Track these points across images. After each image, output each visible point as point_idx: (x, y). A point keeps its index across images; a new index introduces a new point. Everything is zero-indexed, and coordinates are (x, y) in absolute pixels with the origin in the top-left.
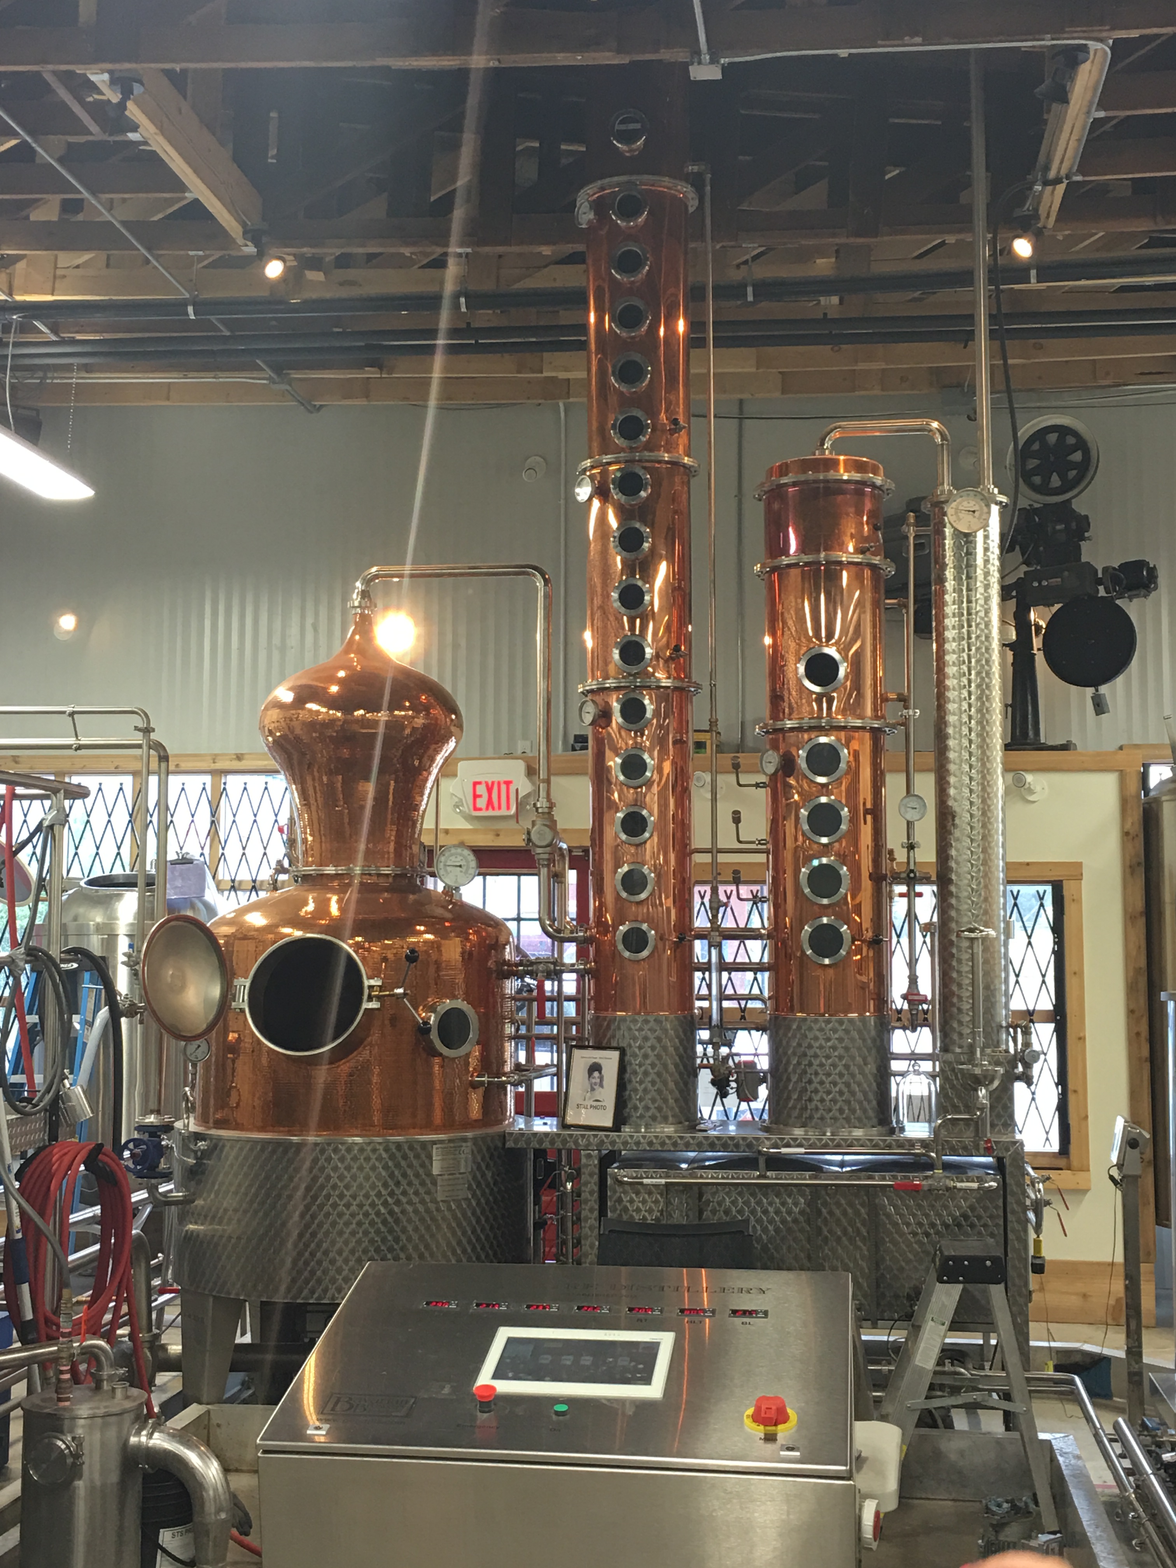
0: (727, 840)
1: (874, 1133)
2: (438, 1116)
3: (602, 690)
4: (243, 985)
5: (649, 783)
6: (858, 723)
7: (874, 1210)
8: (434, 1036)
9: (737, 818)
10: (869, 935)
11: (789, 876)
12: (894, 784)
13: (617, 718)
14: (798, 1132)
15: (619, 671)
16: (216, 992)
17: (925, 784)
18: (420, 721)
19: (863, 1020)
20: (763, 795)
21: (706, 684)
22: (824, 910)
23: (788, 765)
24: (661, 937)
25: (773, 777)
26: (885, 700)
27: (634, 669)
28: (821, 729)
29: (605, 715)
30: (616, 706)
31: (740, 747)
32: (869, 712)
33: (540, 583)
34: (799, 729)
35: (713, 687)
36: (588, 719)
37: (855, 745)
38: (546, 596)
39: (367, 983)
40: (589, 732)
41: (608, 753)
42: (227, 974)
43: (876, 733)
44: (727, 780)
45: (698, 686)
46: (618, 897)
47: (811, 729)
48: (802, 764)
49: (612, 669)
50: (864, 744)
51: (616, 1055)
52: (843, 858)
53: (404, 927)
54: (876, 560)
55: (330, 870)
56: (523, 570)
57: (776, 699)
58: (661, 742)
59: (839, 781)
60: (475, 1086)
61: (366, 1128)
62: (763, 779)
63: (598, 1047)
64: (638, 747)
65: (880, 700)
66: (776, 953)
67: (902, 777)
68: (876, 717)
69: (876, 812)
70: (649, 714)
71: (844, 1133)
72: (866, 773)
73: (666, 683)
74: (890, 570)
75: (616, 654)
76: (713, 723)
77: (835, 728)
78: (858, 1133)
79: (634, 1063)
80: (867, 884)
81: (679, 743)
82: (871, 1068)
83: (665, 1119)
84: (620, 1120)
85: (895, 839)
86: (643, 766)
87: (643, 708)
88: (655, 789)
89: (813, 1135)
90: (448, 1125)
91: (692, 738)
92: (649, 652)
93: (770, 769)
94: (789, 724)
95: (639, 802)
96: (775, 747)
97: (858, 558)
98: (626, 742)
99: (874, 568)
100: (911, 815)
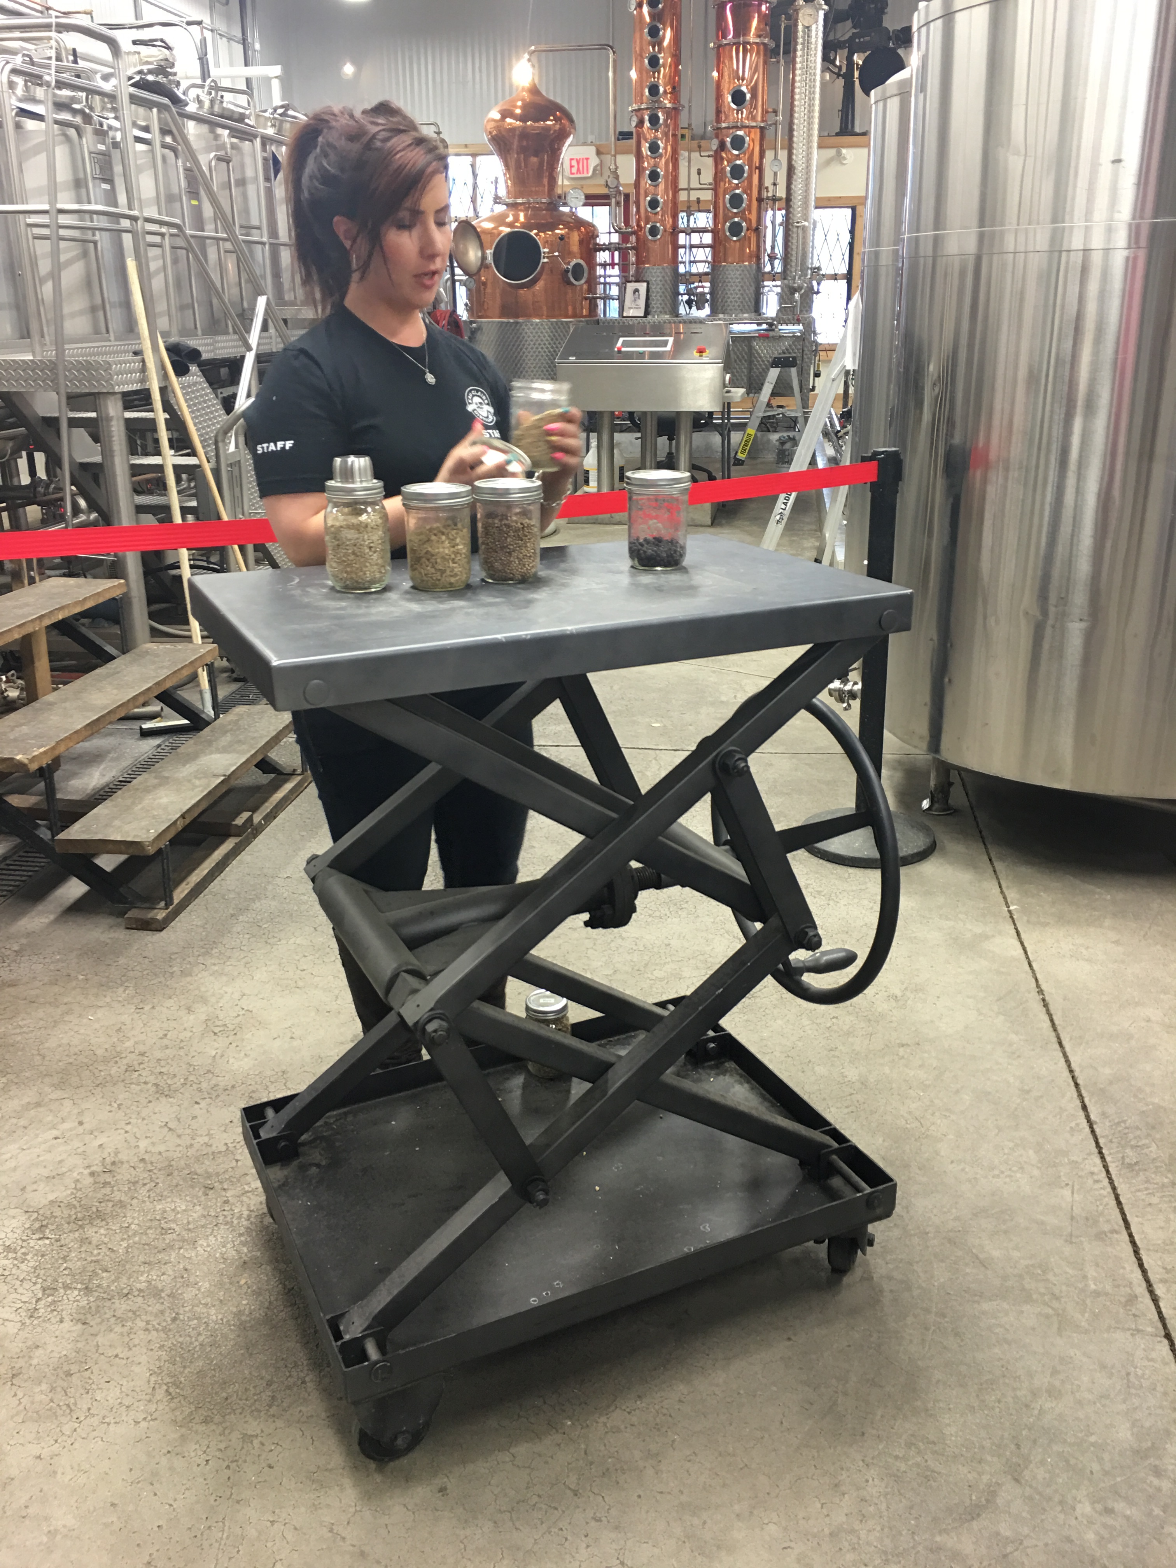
0: (694, 184)
1: (753, 315)
2: (570, 312)
3: (640, 110)
4: (489, 252)
5: (661, 156)
6: (754, 124)
7: (751, 348)
8: (570, 275)
9: (699, 173)
10: (754, 225)
11: (721, 201)
12: (769, 155)
13: (647, 124)
14: (721, 316)
15: (648, 99)
16: (479, 254)
17: (783, 155)
18: (558, 127)
19: (750, 265)
20: (710, 161)
21: (687, 106)
22: (736, 215)
23: (722, 146)
24: (665, 230)
25: (716, 151)
26: (767, 112)
27: (655, 99)
28: (738, 128)
29: (641, 123)
30: (647, 118)
31: (703, 137)
32: (759, 119)
33: (611, 55)
34: (728, 128)
35: (690, 107)
36: (634, 124)
37: (752, 136)
38: (614, 61)
39: (542, 250)
40: (634, 130)
41: (643, 142)
42: (482, 247)
43: (762, 129)
44: (695, 155)
45: (683, 107)
46: (646, 210)
47: (733, 127)
48: (729, 145)
49: (644, 98)
50: (756, 135)
51: (645, 284)
52: (745, 192)
53: (553, 227)
54: (766, 41)
55: (520, 201)
56: (604, 47)
57: (718, 112)
58: (666, 134)
59: (745, 153)
60: (586, 299)
61: (540, 316)
62: (711, 153)
63: (637, 281)
64: (656, 138)
65: (765, 112)
66: (714, 239)
67: (773, 152)
68: (763, 121)
69: (760, 168)
70: (661, 121)
71: (740, 315)
72: (757, 149)
73: (669, 105)
74: (773, 45)
75: (647, 91)
76: (690, 125)
77: (743, 127)
78: (746, 315)
79: (652, 287)
80: (755, 203)
81: (674, 135)
82: (752, 289)
83: (666, 313)
84: (647, 313)
85: (768, 182)
86: (658, 147)
87: (658, 118)
88: (663, 160)
89: (727, 316)
90: (574, 316)
91: (679, 133)
92: (661, 89)
93: (714, 148)
94: (724, 125)
95: (656, 165)
96: (717, 137)
97: (758, 40)
98: (650, 135)
99: (765, 44)
100: (775, 169)
